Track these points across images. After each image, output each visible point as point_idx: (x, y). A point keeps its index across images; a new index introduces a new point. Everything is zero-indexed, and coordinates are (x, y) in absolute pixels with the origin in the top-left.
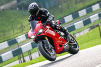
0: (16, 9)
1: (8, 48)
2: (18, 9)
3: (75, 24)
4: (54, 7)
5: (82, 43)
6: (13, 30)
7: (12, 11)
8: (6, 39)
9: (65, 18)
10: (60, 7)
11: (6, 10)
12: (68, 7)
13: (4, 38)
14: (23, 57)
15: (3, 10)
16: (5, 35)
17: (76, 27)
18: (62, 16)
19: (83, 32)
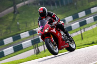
0: (37, 4)
1: (29, 37)
2: (39, 4)
3: (87, 19)
4: (70, 4)
5: (88, 37)
6: (34, 22)
7: (34, 6)
8: (27, 30)
9: (79, 14)
10: (75, 4)
11: (30, 4)
12: (82, 5)
13: (26, 29)
14: (38, 47)
15: (27, 4)
16: (27, 26)
17: (87, 22)
18: (76, 12)
19: (91, 27)
